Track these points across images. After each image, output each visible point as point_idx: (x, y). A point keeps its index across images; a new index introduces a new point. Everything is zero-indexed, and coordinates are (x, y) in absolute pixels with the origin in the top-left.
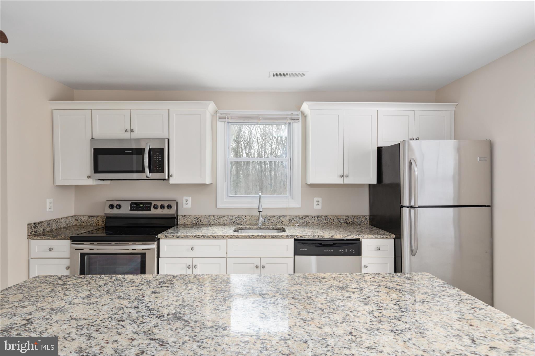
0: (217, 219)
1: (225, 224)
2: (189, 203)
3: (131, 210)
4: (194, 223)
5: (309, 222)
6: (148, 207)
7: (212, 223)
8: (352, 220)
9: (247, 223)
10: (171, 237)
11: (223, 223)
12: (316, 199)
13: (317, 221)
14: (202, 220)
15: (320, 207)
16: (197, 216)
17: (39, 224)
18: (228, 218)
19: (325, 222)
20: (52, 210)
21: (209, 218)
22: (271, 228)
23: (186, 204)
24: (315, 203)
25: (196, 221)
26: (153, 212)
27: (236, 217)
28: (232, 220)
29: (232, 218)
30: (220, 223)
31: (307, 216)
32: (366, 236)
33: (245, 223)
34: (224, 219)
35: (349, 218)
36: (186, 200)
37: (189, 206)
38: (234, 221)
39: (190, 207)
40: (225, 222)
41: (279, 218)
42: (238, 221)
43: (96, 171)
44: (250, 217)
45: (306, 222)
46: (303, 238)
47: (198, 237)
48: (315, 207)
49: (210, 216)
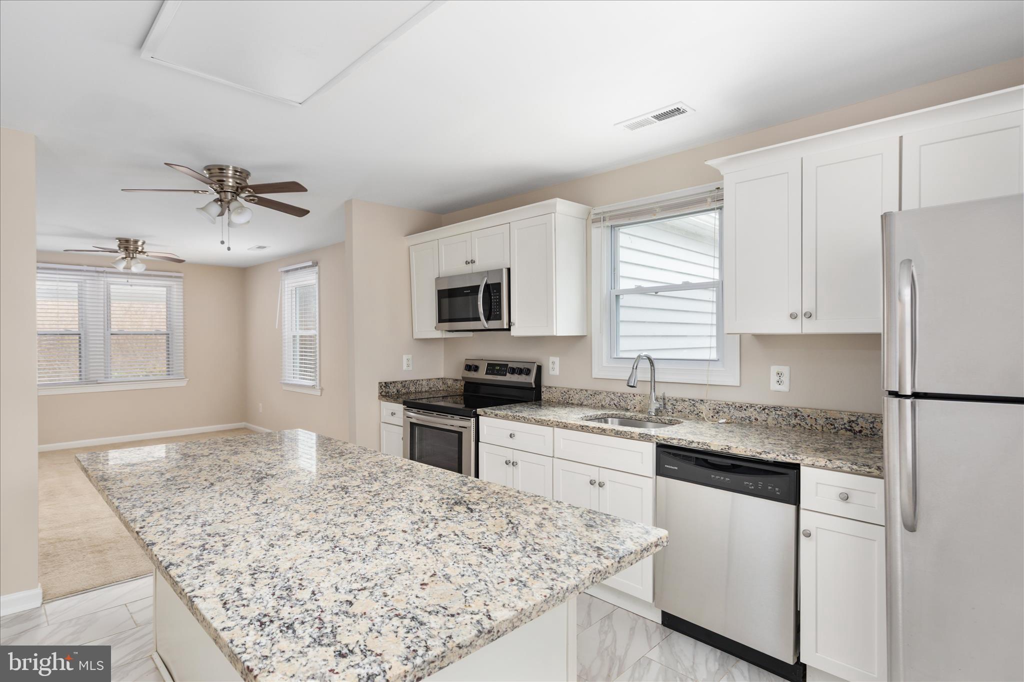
0: (591, 397)
1: (602, 405)
2: (557, 366)
3: (487, 373)
5: (757, 420)
6: (504, 371)
7: (584, 403)
8: (868, 426)
9: (637, 407)
10: (490, 414)
11: (600, 404)
12: (774, 369)
13: (774, 419)
14: (571, 396)
15: (784, 388)
16: (565, 389)
17: (391, 383)
18: (607, 396)
19: (793, 422)
20: (410, 368)
21: (580, 393)
22: (667, 422)
23: (553, 369)
24: (774, 378)
26: (510, 378)
27: (619, 395)
28: (613, 400)
29: (612, 396)
30: (595, 403)
31: (751, 406)
32: (808, 461)
33: (633, 407)
34: (601, 397)
35: (860, 421)
36: (553, 363)
37: (556, 371)
38: (616, 402)
39: (558, 374)
40: (603, 403)
41: (694, 405)
42: (623, 404)
43: (441, 320)
44: (641, 398)
45: (750, 417)
46: (669, 443)
47: (518, 418)
48: (774, 386)
49: (582, 390)
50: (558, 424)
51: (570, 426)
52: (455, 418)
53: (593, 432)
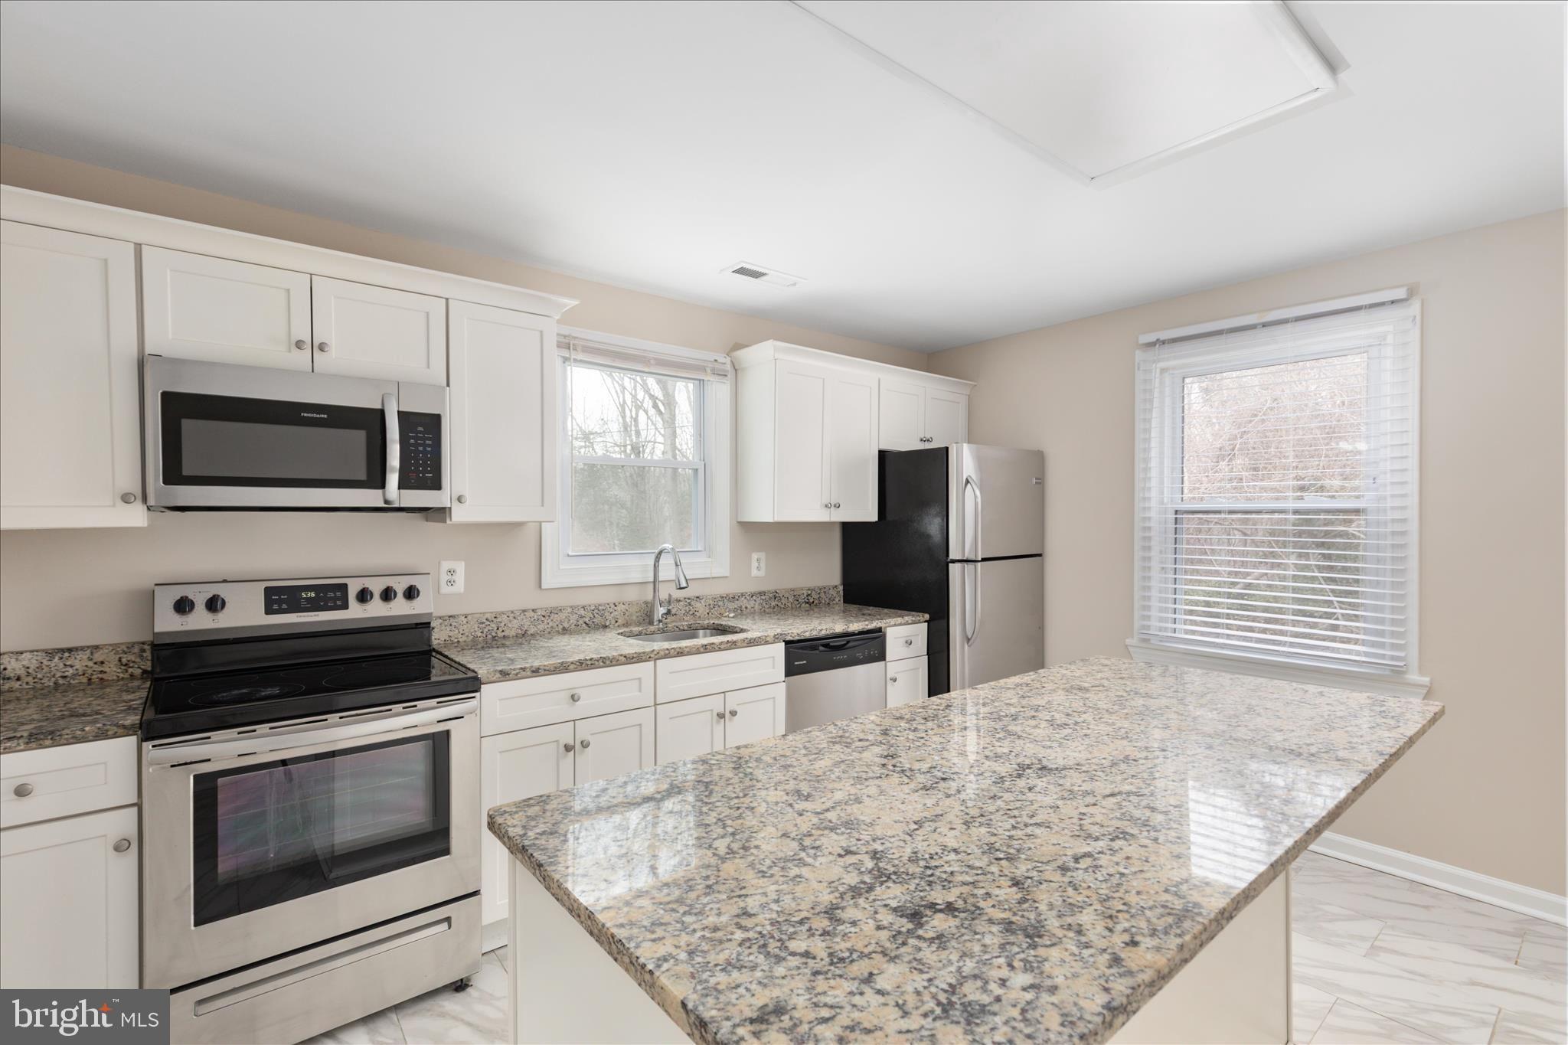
0: (543, 619)
1: (564, 629)
2: (460, 578)
3: (269, 611)
4: (480, 634)
5: (746, 608)
6: (336, 598)
7: (532, 630)
8: (817, 597)
9: (619, 621)
10: (517, 674)
11: (561, 627)
12: (755, 556)
13: (760, 604)
14: (503, 624)
15: (762, 573)
16: (488, 616)
18: (573, 613)
19: (773, 604)
21: (522, 616)
22: (686, 628)
23: (451, 583)
24: (755, 564)
25: (486, 630)
26: (355, 612)
27: (592, 608)
28: (582, 617)
29: (582, 612)
30: (552, 627)
31: (742, 595)
32: (893, 621)
33: (613, 622)
34: (562, 616)
35: (813, 593)
36: (451, 572)
37: (460, 586)
38: (587, 620)
39: (462, 590)
40: (566, 625)
41: (690, 604)
42: (598, 620)
43: (173, 474)
44: (626, 607)
45: (741, 607)
46: (802, 638)
47: (589, 663)
48: (755, 572)
49: (524, 611)
50: (667, 652)
51: (687, 649)
52: (418, 707)
53: (720, 649)
